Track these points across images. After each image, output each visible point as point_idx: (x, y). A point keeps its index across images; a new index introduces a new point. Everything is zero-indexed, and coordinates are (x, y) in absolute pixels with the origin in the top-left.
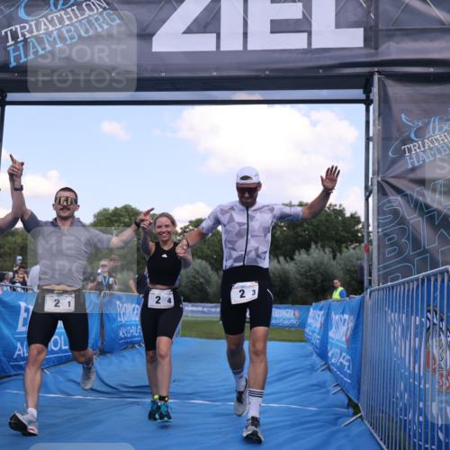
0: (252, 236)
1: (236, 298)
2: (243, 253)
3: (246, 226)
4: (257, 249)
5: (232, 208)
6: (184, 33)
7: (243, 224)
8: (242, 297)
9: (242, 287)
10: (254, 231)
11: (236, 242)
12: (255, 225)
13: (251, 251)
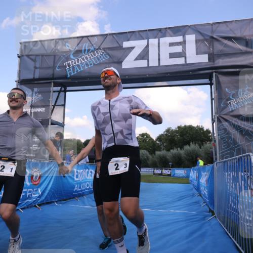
0: (115, 121)
1: (112, 171)
2: (113, 135)
3: (109, 115)
4: (122, 132)
5: (100, 103)
6: (135, 60)
7: (107, 113)
8: (117, 169)
9: (117, 161)
10: (116, 117)
11: (105, 128)
12: (115, 112)
13: (118, 133)
